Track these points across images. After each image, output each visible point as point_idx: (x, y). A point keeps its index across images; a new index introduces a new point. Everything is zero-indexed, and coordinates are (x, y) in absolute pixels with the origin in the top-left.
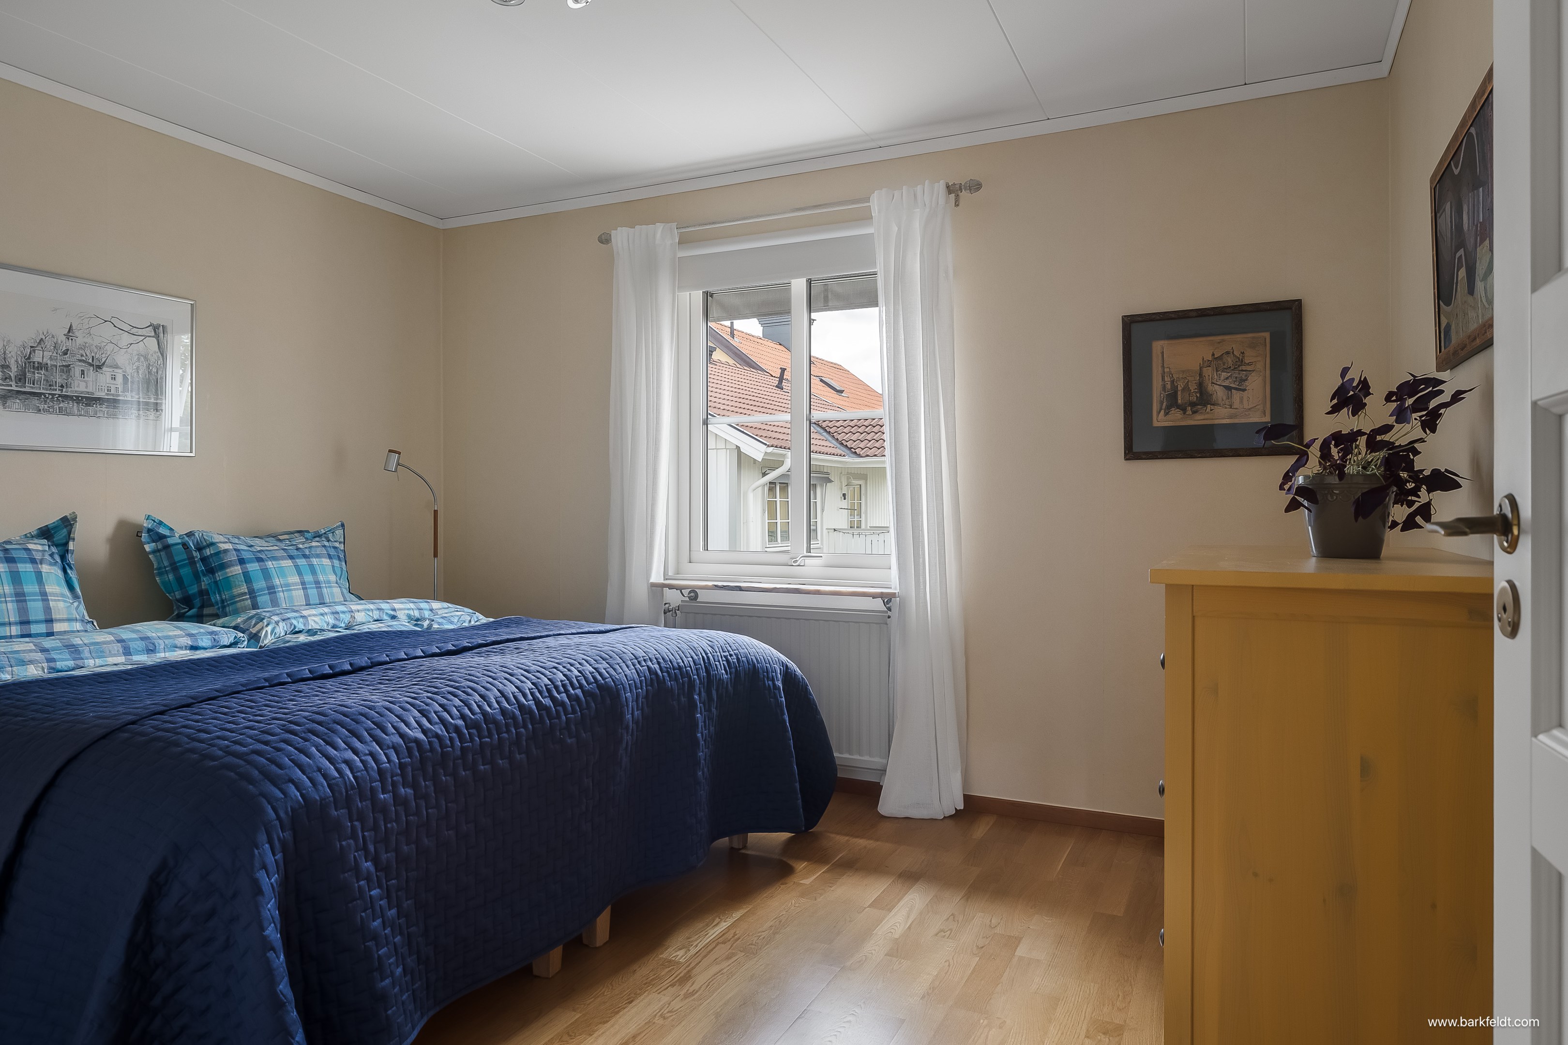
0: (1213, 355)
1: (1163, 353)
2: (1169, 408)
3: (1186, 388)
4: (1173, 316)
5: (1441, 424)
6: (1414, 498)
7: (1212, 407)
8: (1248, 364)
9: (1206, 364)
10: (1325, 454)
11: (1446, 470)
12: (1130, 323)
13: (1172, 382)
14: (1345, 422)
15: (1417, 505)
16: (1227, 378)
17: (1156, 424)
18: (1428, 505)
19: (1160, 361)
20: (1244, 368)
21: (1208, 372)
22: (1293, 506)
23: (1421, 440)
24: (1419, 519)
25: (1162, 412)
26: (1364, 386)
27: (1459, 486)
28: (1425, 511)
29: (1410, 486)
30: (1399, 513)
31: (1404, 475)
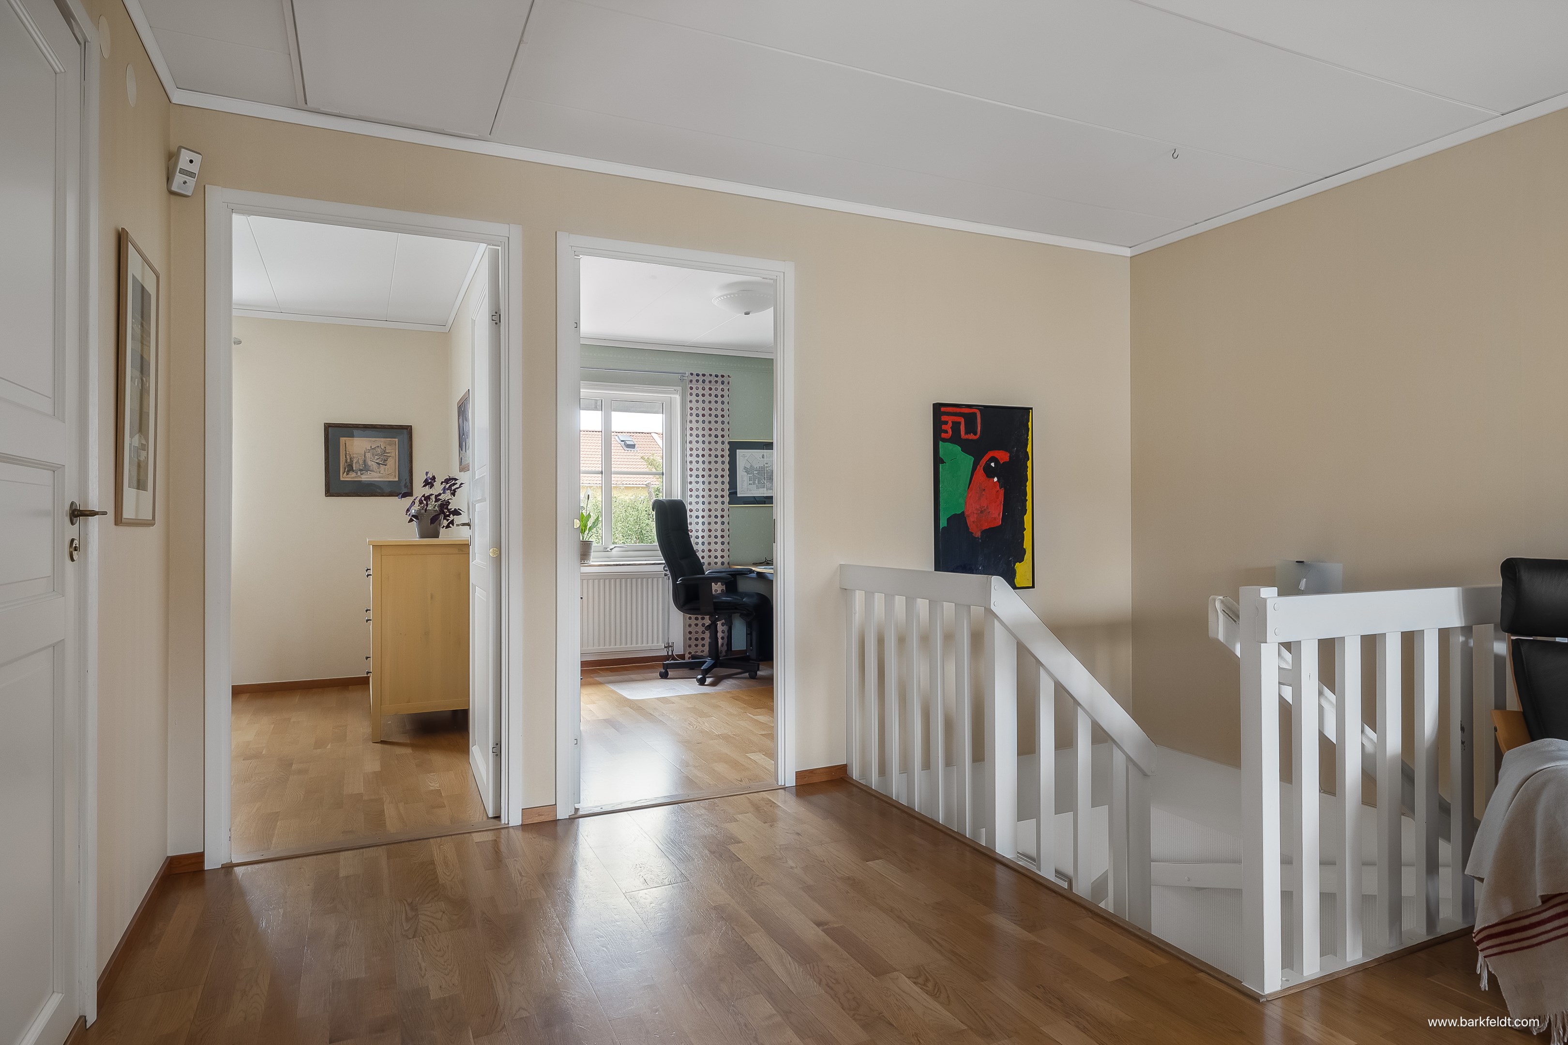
0: (371, 447)
1: (345, 444)
2: (348, 471)
3: (358, 462)
4: (351, 426)
5: (456, 494)
6: (448, 518)
7: (371, 472)
8: (388, 453)
9: (367, 451)
10: (421, 502)
11: (459, 509)
12: (328, 427)
13: (351, 459)
14: (427, 491)
15: (449, 521)
16: (378, 459)
17: (342, 479)
18: (453, 520)
19: (344, 447)
20: (386, 454)
21: (368, 455)
22: (411, 520)
23: (451, 499)
24: (451, 525)
25: (345, 473)
26: (434, 478)
27: (461, 514)
28: (452, 522)
29: (448, 513)
30: (445, 523)
31: (445, 510)
